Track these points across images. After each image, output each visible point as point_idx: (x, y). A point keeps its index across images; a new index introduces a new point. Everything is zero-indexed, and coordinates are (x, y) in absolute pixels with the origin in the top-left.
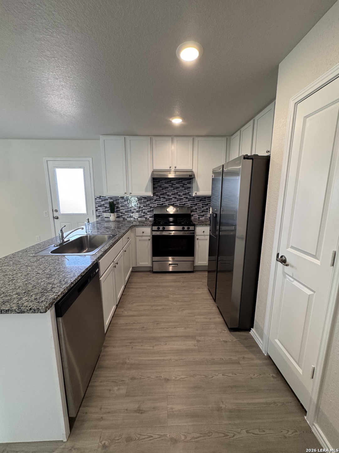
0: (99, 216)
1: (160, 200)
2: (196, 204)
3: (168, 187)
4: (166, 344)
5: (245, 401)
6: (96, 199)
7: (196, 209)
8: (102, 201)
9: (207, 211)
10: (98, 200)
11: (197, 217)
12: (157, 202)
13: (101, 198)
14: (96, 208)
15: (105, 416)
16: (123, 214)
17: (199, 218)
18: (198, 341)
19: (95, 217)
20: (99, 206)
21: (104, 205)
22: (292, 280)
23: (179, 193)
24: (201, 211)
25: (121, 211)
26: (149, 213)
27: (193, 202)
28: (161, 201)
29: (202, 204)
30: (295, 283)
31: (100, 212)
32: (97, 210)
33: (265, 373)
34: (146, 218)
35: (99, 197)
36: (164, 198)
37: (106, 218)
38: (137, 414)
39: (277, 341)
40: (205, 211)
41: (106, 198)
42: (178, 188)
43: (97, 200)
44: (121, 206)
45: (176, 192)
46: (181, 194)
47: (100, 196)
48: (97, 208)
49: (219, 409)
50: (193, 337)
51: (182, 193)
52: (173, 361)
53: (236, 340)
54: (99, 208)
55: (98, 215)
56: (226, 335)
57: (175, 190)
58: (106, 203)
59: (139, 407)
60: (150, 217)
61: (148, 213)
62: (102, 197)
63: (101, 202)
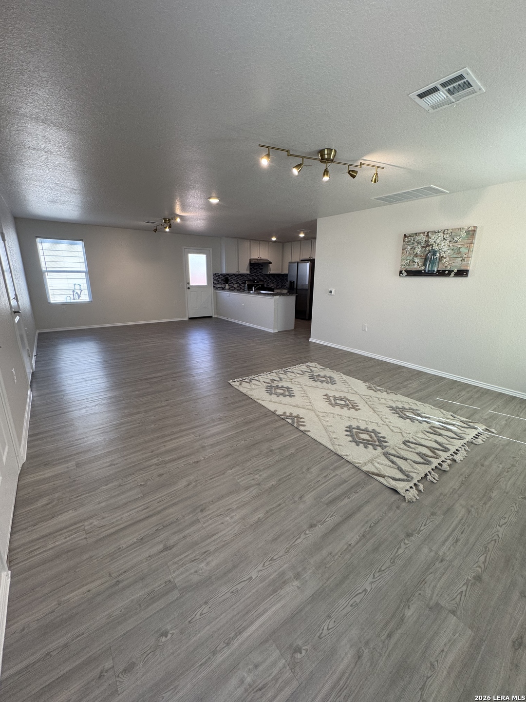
6: (214, 275)
20: (215, 280)
21: (218, 279)
31: (216, 284)
32: (213, 283)
41: (219, 274)
47: (216, 273)
51: (259, 272)
55: (214, 286)
63: (216, 277)
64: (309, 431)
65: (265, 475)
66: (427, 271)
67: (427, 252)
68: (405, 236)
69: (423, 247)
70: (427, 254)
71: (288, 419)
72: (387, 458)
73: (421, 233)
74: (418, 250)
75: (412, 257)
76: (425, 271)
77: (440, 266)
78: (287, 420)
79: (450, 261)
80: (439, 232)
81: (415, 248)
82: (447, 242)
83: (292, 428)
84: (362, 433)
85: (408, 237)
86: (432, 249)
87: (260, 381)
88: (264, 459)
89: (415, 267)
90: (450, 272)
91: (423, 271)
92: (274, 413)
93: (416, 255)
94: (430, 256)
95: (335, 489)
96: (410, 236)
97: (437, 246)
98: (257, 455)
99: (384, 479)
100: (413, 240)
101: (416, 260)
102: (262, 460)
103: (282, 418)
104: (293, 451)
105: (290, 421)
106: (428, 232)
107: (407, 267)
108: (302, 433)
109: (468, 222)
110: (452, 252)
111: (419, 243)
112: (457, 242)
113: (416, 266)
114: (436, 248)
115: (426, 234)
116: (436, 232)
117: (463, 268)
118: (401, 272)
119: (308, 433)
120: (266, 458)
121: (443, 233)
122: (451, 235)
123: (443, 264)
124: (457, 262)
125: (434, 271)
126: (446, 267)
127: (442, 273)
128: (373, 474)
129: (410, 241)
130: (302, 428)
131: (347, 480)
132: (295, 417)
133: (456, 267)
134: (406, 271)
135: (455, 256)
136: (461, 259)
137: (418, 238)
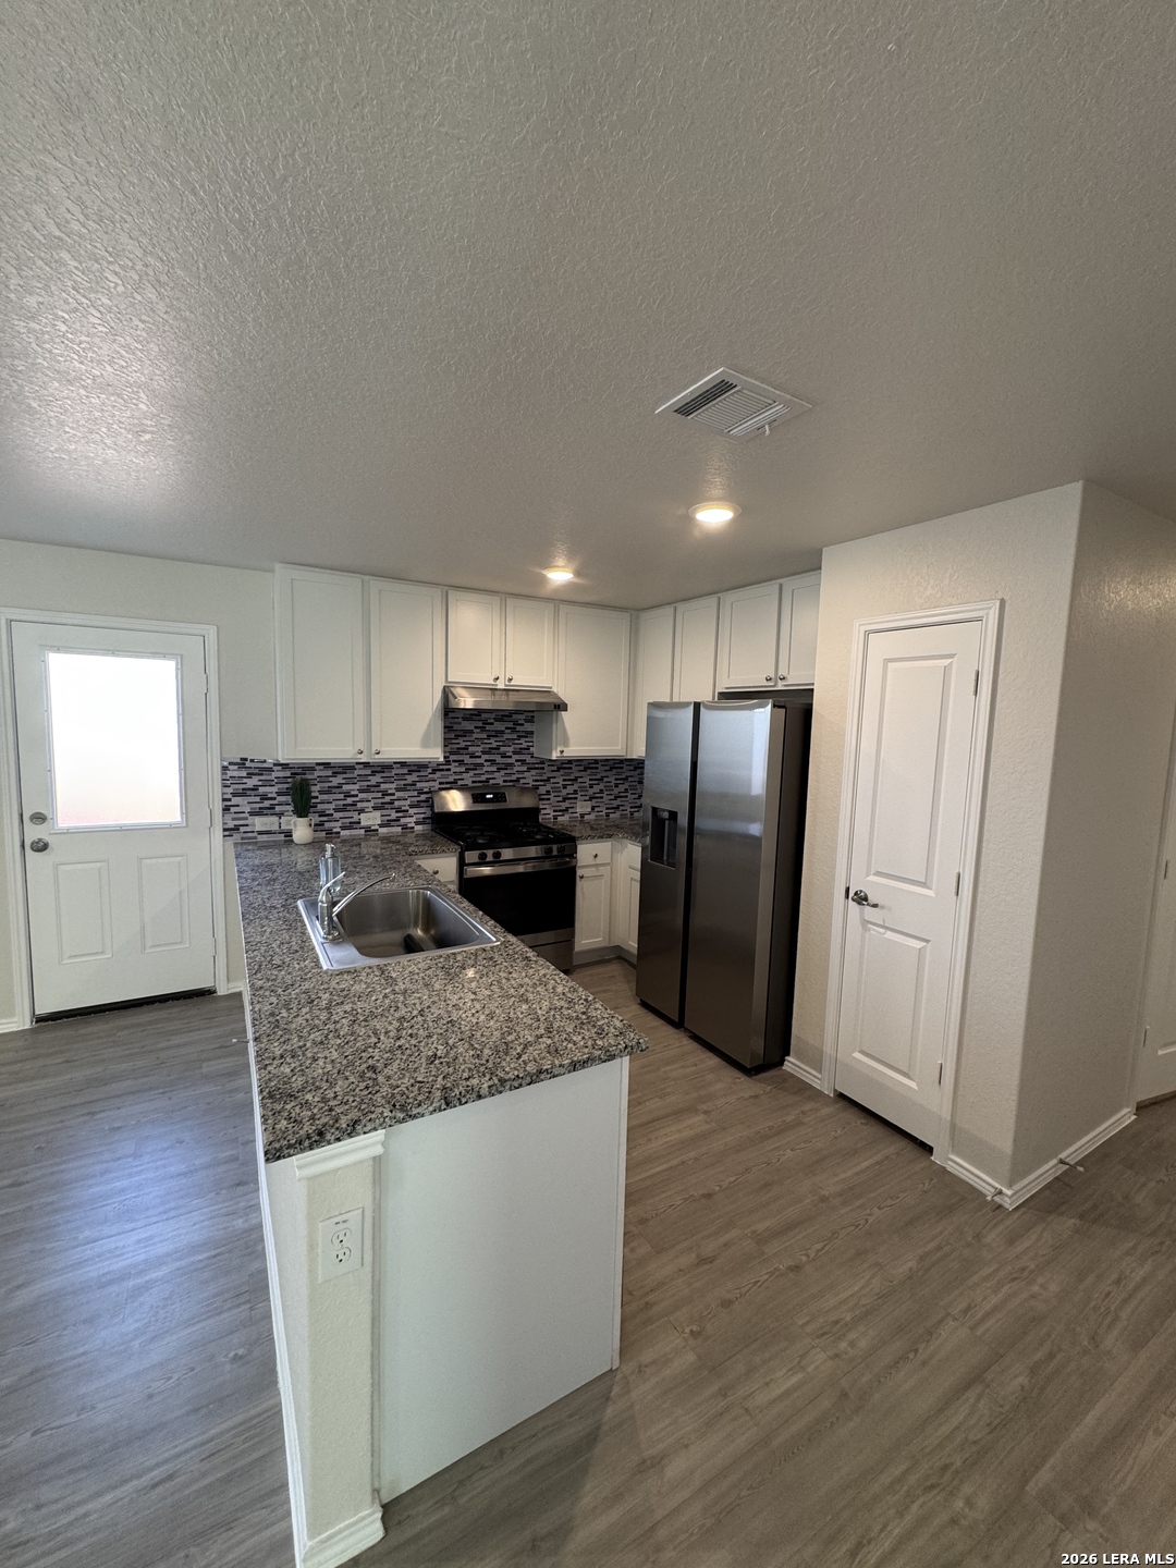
0: (236, 828)
1: (449, 770)
2: (548, 780)
3: (472, 732)
4: (650, 1140)
5: (849, 1173)
6: (225, 768)
7: (548, 793)
8: (250, 775)
9: (576, 798)
10: (234, 772)
11: (551, 816)
12: (438, 774)
13: (248, 764)
14: (224, 800)
15: (651, 1298)
16: (325, 819)
17: (555, 818)
18: (705, 1112)
19: (218, 833)
20: (234, 795)
21: (255, 788)
22: (882, 930)
23: (502, 749)
24: (561, 799)
25: (320, 807)
26: (415, 810)
27: (541, 775)
28: (451, 773)
29: (562, 778)
30: (889, 935)
31: (241, 815)
32: (226, 809)
33: (849, 1124)
34: (405, 827)
35: (239, 761)
36: (461, 762)
37: (260, 833)
38: (706, 1267)
39: (857, 1055)
40: (571, 798)
41: (265, 765)
42: (498, 733)
43: (229, 773)
44: (321, 792)
45: (494, 745)
46: (509, 750)
47: (241, 759)
48: (230, 800)
49: (824, 1199)
50: (690, 1110)
51: (511, 749)
52: (690, 1163)
53: (769, 1088)
54: (235, 800)
55: (231, 824)
56: (747, 1087)
57: (492, 740)
58: (265, 783)
59: (698, 1256)
60: (417, 823)
61: (412, 811)
62: (252, 761)
63: (245, 780)
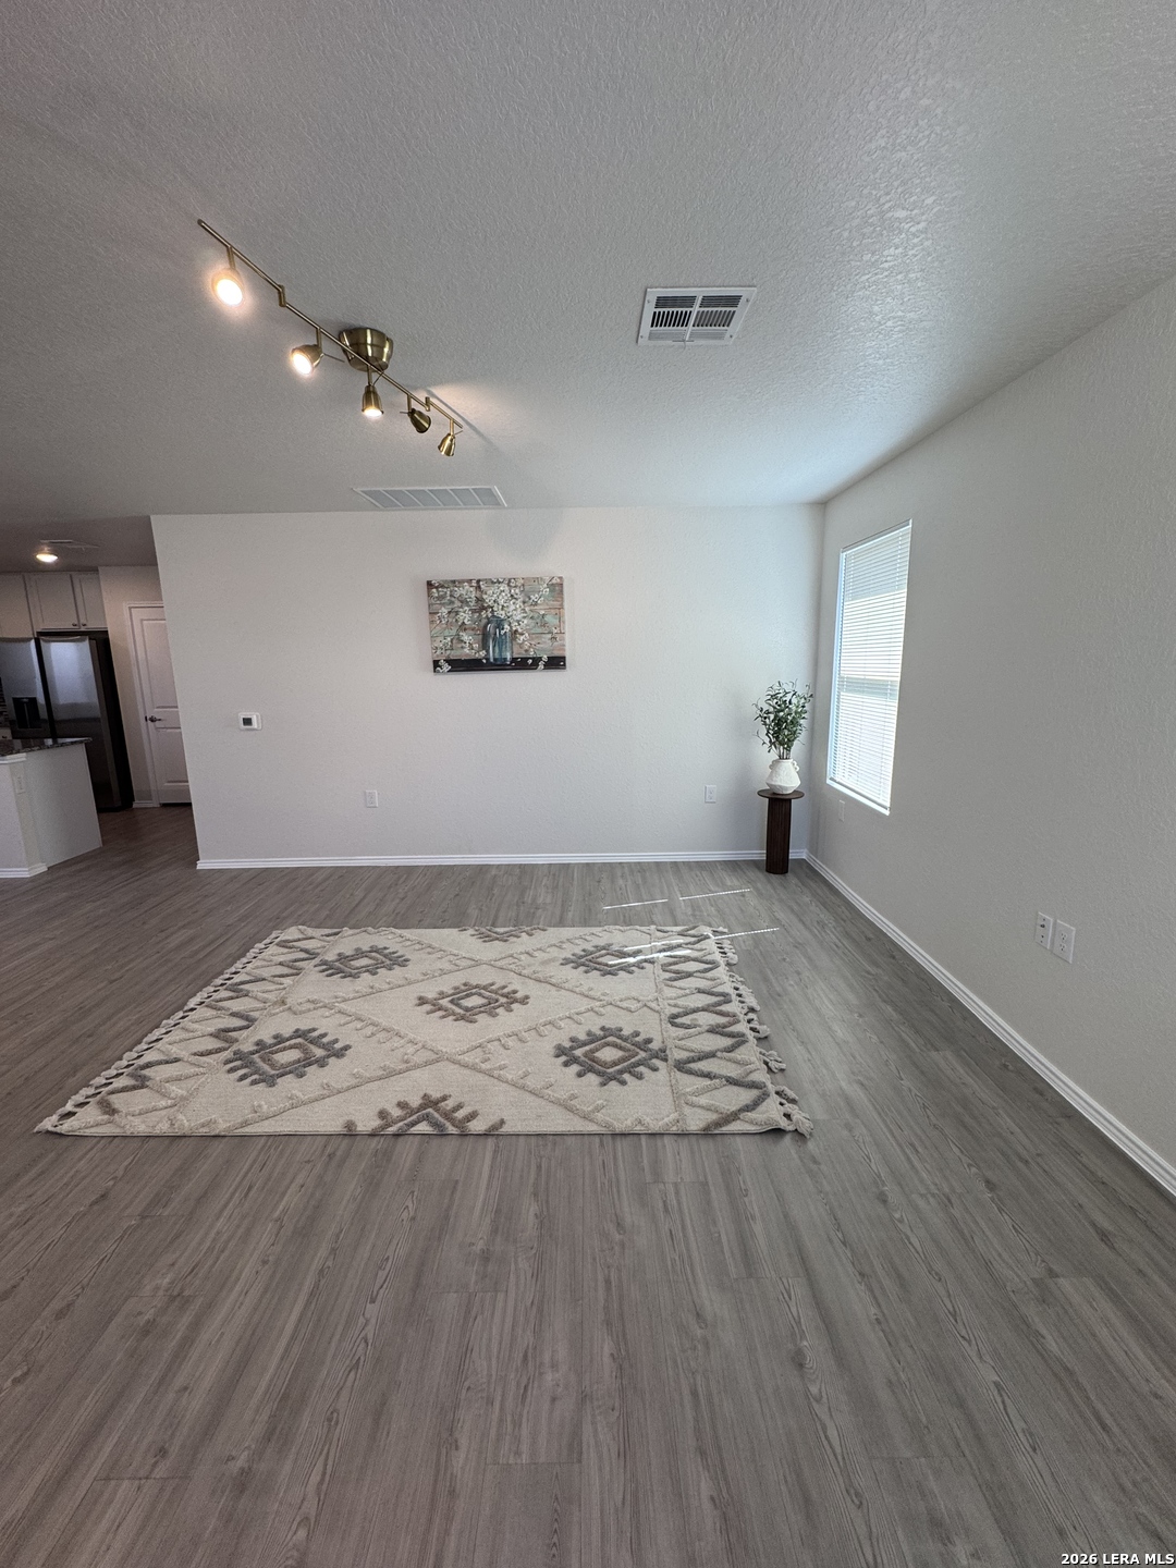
30: (168, 730)
39: (166, 784)
64: (502, 1122)
65: (562, 1352)
66: (492, 660)
67: (484, 621)
68: (429, 584)
69: (474, 611)
70: (485, 627)
71: (413, 1124)
72: (690, 1072)
73: (463, 581)
74: (465, 616)
75: (454, 632)
76: (488, 659)
77: (515, 650)
78: (415, 1129)
79: (532, 639)
80: (499, 583)
81: (457, 613)
82: (519, 603)
83: (449, 1146)
84: (597, 1050)
85: (437, 588)
86: (493, 616)
87: (177, 1060)
88: (500, 1304)
89: (466, 653)
90: (536, 661)
91: (484, 661)
92: (350, 1133)
93: (463, 627)
94: (491, 629)
95: (715, 1223)
96: (442, 586)
97: (502, 609)
98: (468, 1312)
99: (738, 1121)
100: (451, 596)
101: (465, 637)
102: (498, 1314)
103: (390, 1134)
104: (534, 1208)
105: (423, 1127)
106: (478, 581)
107: (448, 652)
108: (491, 1142)
109: (547, 566)
110: (532, 623)
111: (464, 602)
112: (536, 604)
113: (467, 651)
114: (501, 614)
115: (474, 584)
116: (493, 583)
117: (557, 653)
118: (436, 664)
119: (505, 1129)
120: (501, 1296)
121: (509, 585)
122: (525, 589)
123: (521, 645)
124: (545, 642)
125: (505, 659)
126: (526, 651)
127: (521, 664)
128: (718, 1124)
129: (443, 597)
130: (477, 1126)
131: (701, 1178)
132: (422, 1107)
133: (544, 650)
134: (448, 661)
135: (539, 630)
136: (550, 636)
137: (459, 591)
